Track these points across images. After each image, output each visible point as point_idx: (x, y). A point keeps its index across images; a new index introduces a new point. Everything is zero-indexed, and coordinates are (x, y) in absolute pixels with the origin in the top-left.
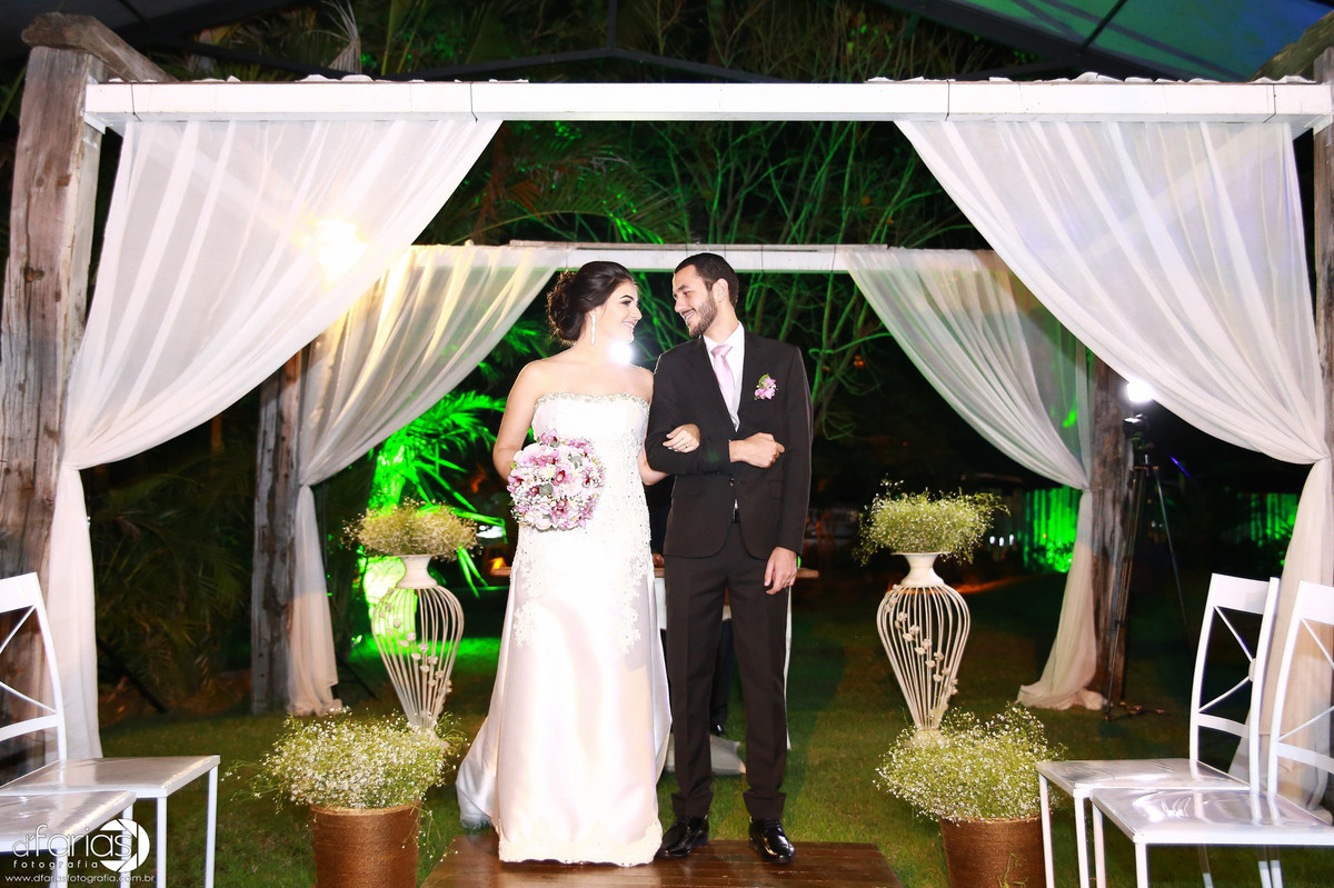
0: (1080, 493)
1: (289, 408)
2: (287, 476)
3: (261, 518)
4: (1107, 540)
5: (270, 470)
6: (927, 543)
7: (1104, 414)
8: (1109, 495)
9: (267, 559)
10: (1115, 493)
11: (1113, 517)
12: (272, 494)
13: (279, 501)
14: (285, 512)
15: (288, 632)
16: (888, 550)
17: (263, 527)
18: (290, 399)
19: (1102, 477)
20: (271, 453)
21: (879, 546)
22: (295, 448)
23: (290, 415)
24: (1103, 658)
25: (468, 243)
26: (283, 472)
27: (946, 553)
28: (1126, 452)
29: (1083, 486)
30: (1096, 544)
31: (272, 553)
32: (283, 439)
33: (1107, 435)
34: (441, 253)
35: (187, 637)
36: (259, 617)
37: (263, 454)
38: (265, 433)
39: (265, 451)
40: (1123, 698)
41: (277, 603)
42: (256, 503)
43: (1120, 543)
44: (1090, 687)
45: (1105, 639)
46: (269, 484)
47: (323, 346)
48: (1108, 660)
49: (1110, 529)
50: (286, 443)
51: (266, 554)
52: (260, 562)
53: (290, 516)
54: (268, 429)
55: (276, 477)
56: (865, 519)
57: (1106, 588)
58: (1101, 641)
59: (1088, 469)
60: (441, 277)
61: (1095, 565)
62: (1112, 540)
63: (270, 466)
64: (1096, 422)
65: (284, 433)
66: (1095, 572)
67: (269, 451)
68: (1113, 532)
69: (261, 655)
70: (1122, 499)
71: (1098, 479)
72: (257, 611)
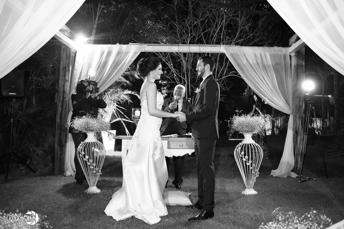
0: (289, 115)
1: (67, 89)
2: (65, 108)
3: (58, 120)
4: (297, 129)
5: (61, 106)
6: (250, 130)
7: (296, 93)
8: (298, 116)
9: (59, 132)
10: (299, 115)
11: (299, 122)
12: (61, 113)
13: (63, 115)
14: (65, 118)
15: (65, 152)
16: (238, 132)
17: (59, 122)
18: (67, 87)
19: (296, 111)
20: (61, 102)
21: (235, 131)
22: (68, 101)
23: (67, 91)
24: (296, 162)
25: (117, 44)
26: (64, 107)
27: (256, 133)
28: (302, 103)
29: (290, 113)
30: (294, 130)
31: (61, 130)
32: (65, 98)
33: (297, 99)
34: (110, 46)
35: (42, 152)
36: (57, 147)
37: (59, 102)
38: (60, 96)
39: (60, 101)
40: (302, 174)
41: (62, 144)
42: (57, 116)
43: (301, 130)
44: (292, 171)
45: (296, 157)
46: (60, 111)
47: (76, 72)
48: (297, 163)
49: (298, 126)
50: (65, 99)
51: (59, 130)
52: (57, 132)
53: (66, 119)
54: (61, 95)
55: (62, 108)
56: (230, 122)
57: (297, 143)
58: (296, 158)
59: (292, 108)
60: (109, 53)
61: (294, 136)
62: (299, 129)
63: (61, 105)
64: (294, 95)
65: (65, 96)
66: (294, 138)
67: (61, 101)
68: (299, 126)
69: (57, 158)
70: (301, 117)
71: (294, 111)
72: (57, 146)
